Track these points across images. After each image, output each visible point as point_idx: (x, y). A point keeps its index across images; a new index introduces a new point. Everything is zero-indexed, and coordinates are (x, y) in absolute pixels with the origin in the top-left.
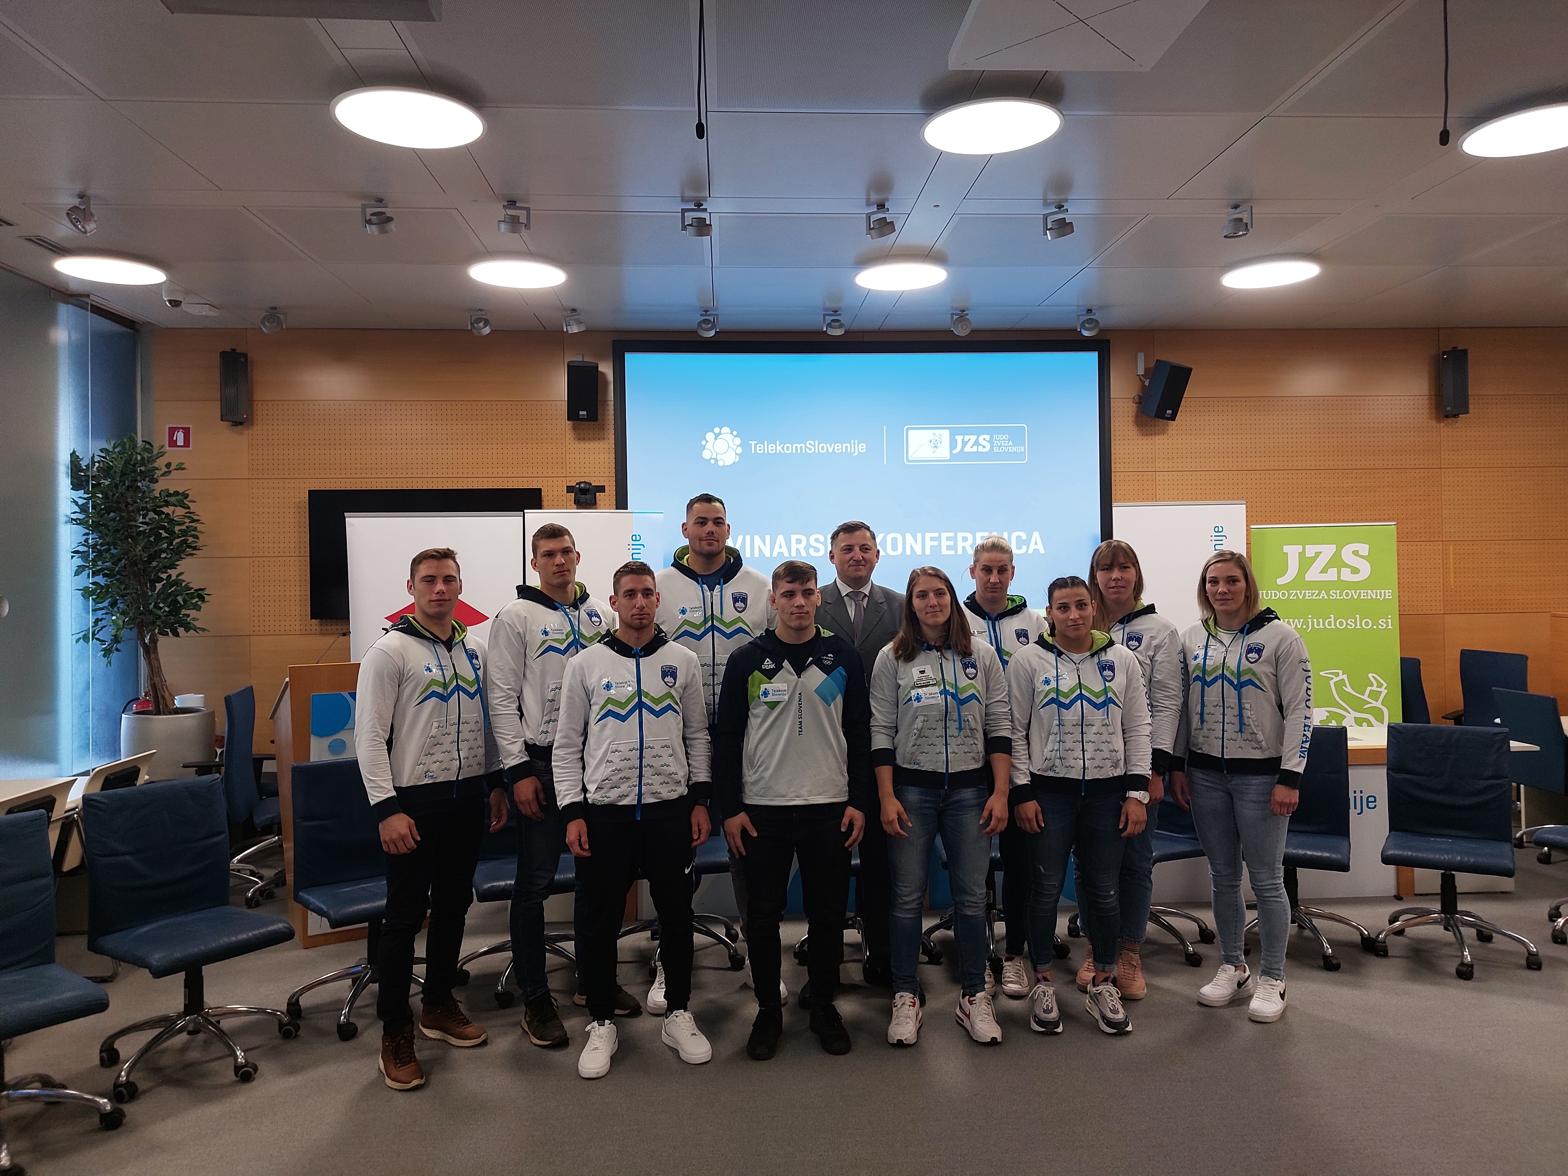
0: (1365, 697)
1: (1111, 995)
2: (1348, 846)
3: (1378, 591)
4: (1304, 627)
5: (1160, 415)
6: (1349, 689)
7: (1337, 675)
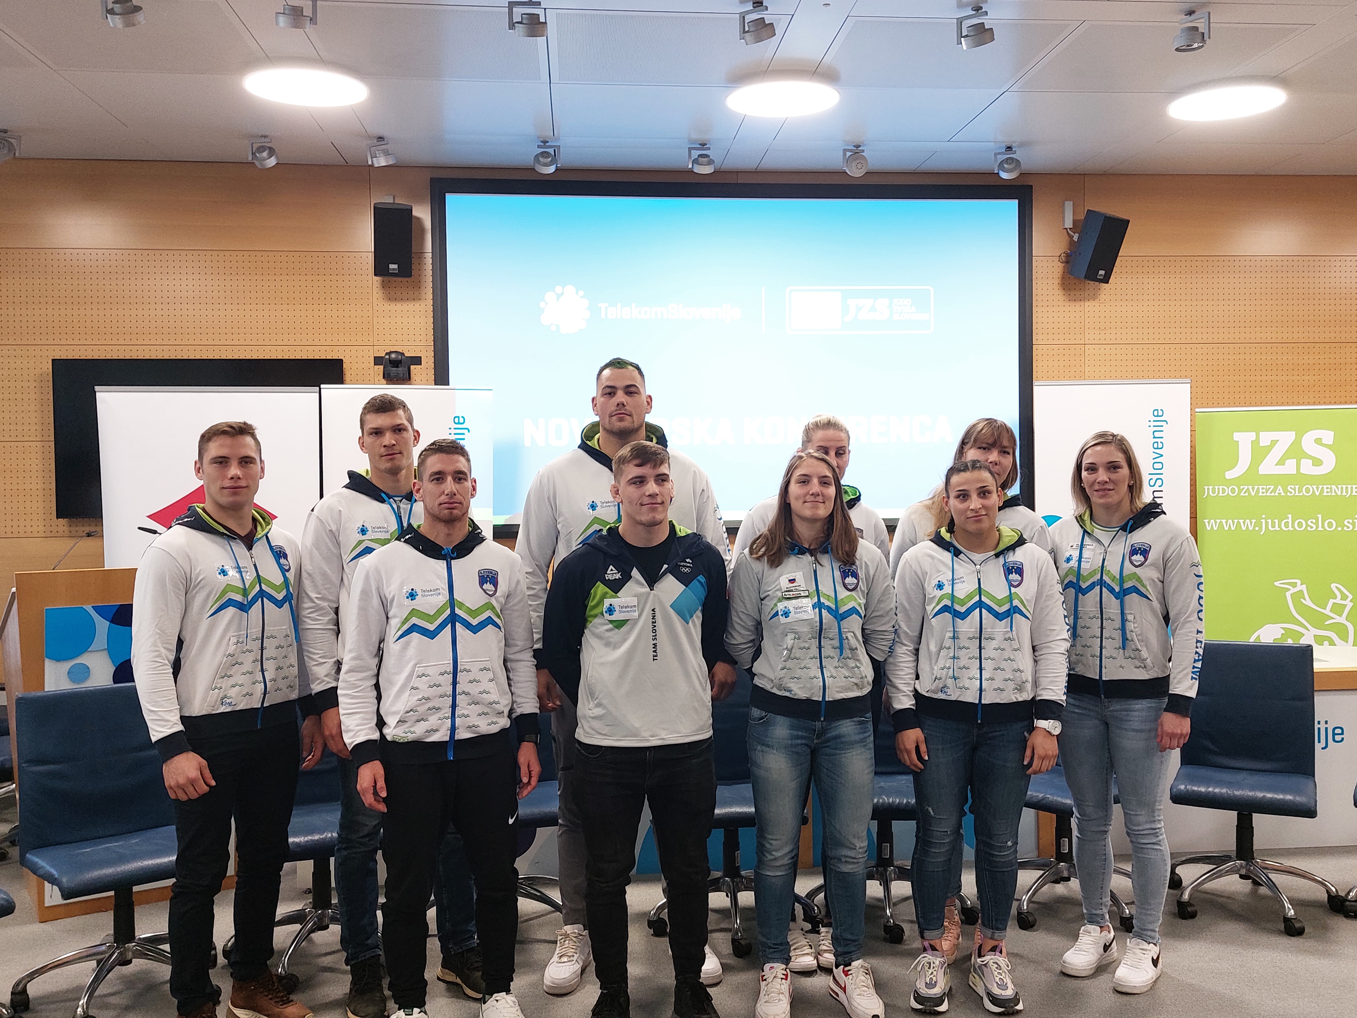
0: (1327, 611)
1: (999, 967)
2: (1313, 786)
3: (1344, 486)
4: (1257, 529)
5: (1091, 276)
6: (1308, 602)
7: (1294, 585)
